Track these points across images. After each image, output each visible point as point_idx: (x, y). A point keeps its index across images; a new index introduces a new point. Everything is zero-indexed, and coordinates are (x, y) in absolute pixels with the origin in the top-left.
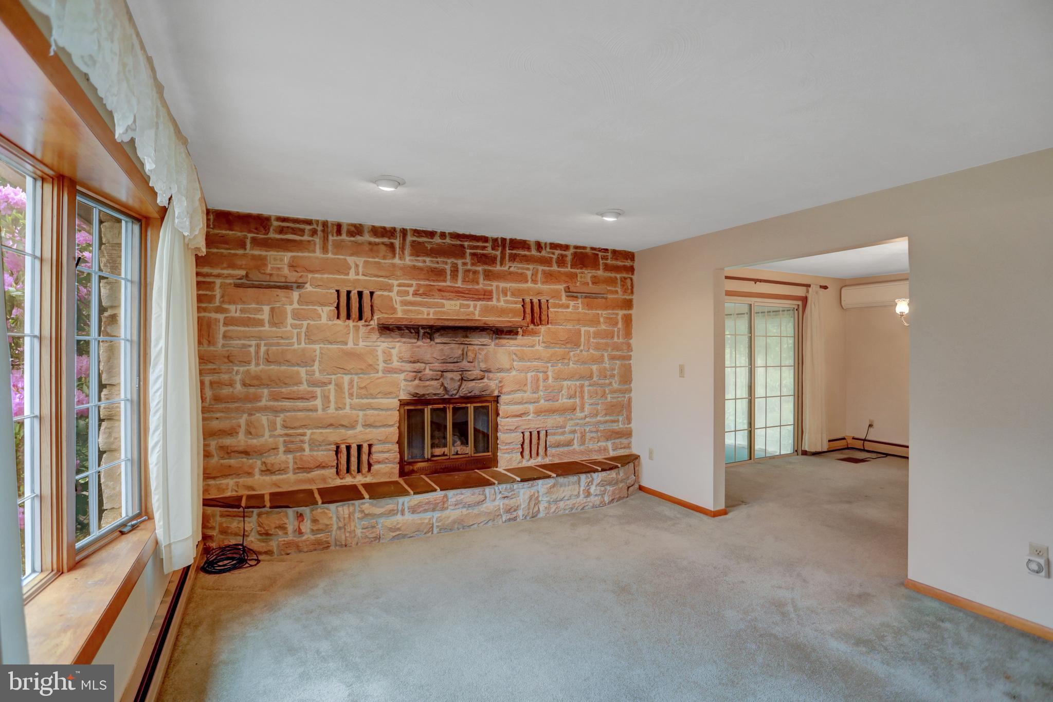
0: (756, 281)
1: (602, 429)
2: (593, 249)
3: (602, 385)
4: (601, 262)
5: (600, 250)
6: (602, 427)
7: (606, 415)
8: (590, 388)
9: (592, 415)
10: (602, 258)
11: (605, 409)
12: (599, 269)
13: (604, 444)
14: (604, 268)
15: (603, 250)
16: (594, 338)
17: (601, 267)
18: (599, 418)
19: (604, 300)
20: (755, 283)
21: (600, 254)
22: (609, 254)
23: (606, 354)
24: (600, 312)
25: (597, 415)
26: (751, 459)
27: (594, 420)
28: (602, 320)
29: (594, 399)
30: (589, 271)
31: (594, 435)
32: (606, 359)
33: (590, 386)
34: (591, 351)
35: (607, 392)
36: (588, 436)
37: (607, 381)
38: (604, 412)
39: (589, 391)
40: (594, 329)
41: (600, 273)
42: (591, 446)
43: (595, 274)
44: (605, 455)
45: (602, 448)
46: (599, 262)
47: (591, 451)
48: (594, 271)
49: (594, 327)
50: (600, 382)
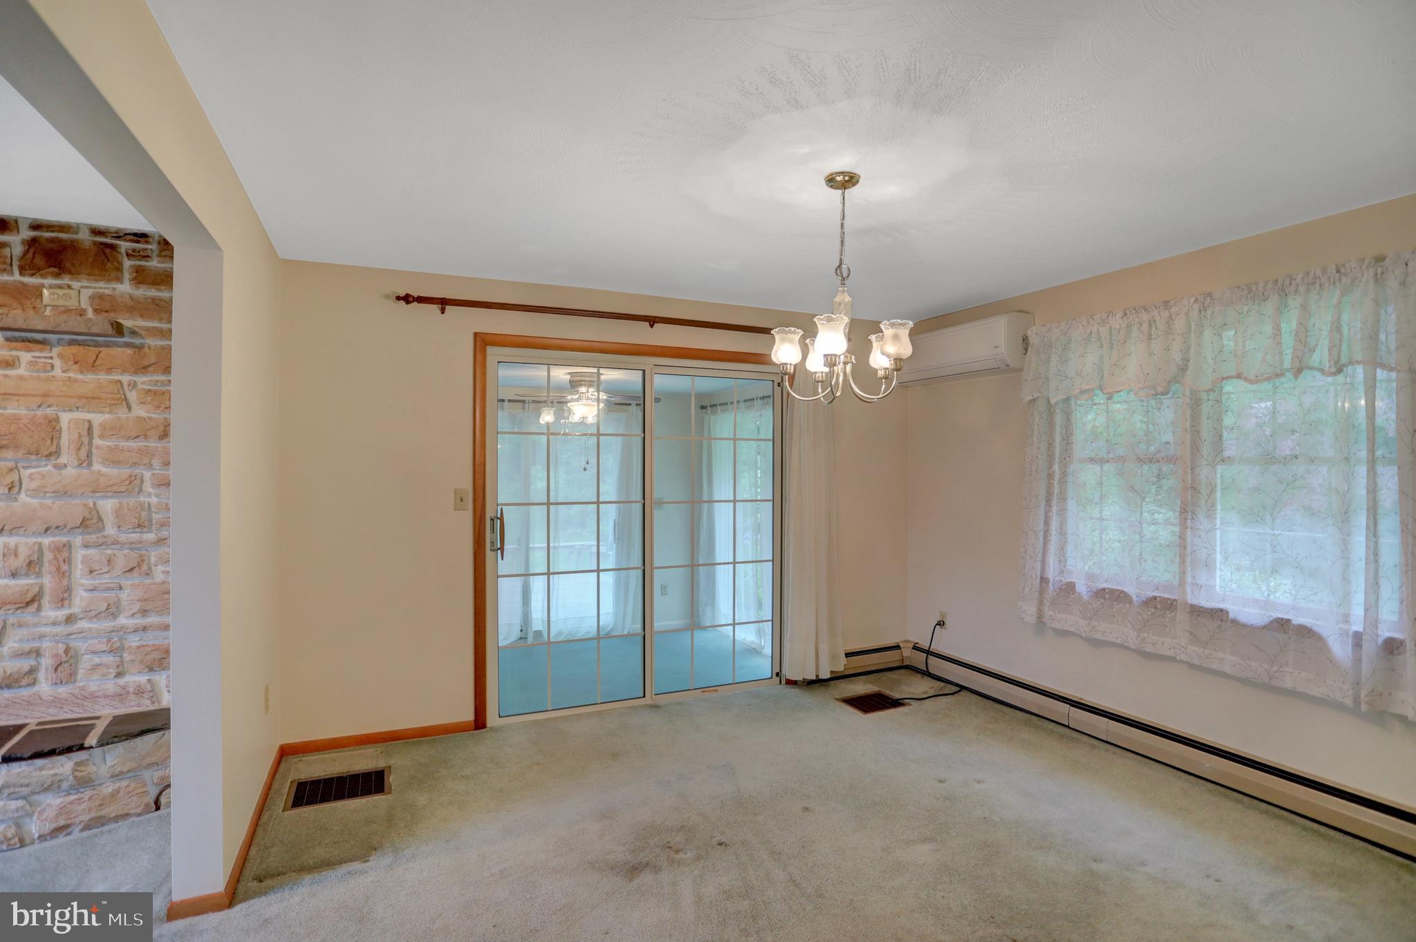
0: (652, 321)
1: (134, 644)
2: (96, 232)
3: (132, 546)
4: (127, 263)
5: (121, 235)
6: (133, 641)
7: (144, 612)
8: (91, 552)
9: (92, 614)
10: (128, 255)
11: (138, 600)
12: (119, 280)
13: (143, 679)
14: (135, 279)
15: (131, 237)
16: (102, 437)
17: (127, 276)
18: (122, 620)
19: (129, 351)
20: (652, 326)
21: (124, 245)
22: (153, 246)
23: (147, 475)
24: (125, 379)
25: (115, 616)
26: (644, 696)
27: (107, 624)
28: (132, 396)
29: (106, 576)
30: (85, 284)
31: (109, 659)
32: (148, 487)
33: (86, 546)
34: (96, 467)
35: (153, 559)
36: (86, 662)
37: (150, 537)
38: (136, 607)
39: (86, 560)
40: (107, 416)
41: (125, 288)
42: (93, 687)
43: (107, 292)
44: (139, 705)
45: (131, 690)
46: (121, 264)
47: (93, 697)
48: (102, 284)
49: (102, 412)
50: (123, 537)
